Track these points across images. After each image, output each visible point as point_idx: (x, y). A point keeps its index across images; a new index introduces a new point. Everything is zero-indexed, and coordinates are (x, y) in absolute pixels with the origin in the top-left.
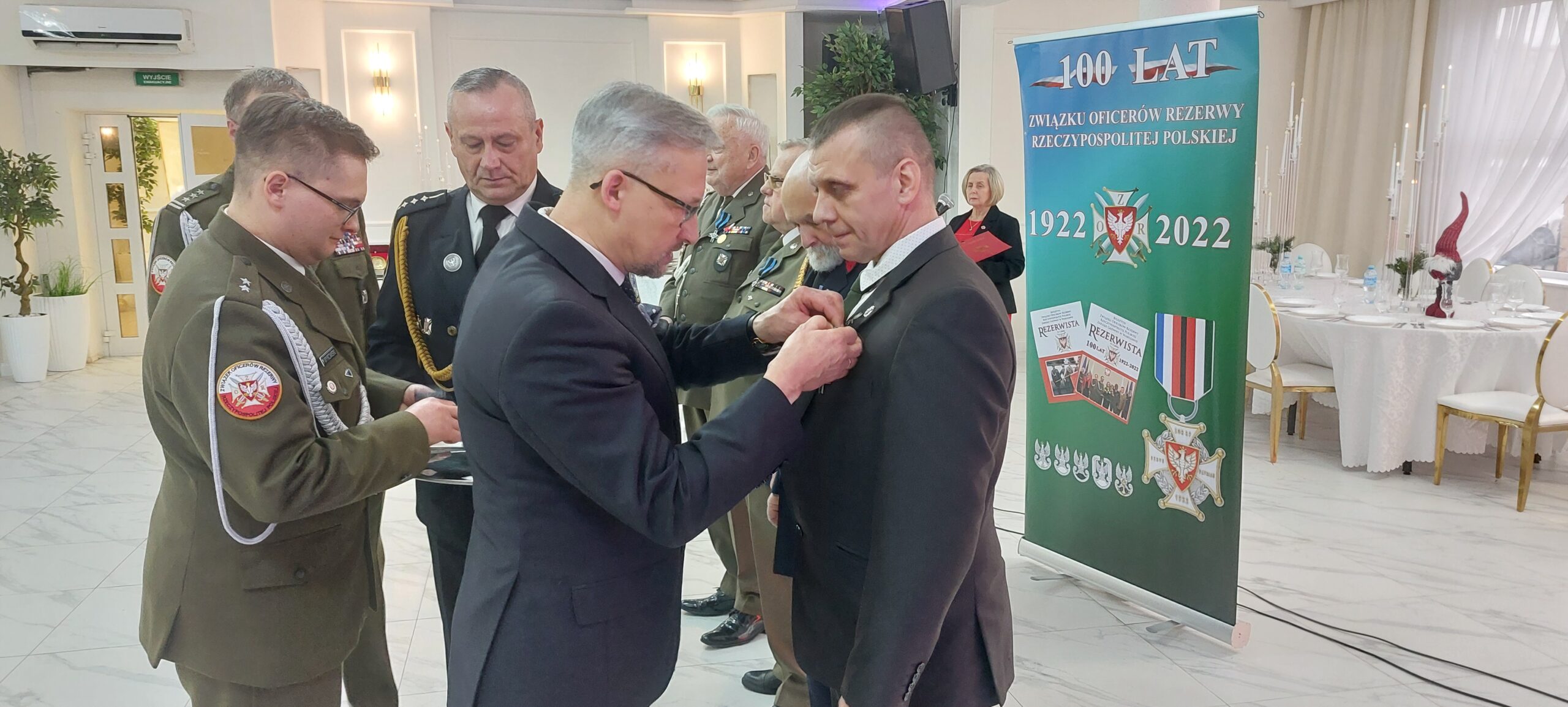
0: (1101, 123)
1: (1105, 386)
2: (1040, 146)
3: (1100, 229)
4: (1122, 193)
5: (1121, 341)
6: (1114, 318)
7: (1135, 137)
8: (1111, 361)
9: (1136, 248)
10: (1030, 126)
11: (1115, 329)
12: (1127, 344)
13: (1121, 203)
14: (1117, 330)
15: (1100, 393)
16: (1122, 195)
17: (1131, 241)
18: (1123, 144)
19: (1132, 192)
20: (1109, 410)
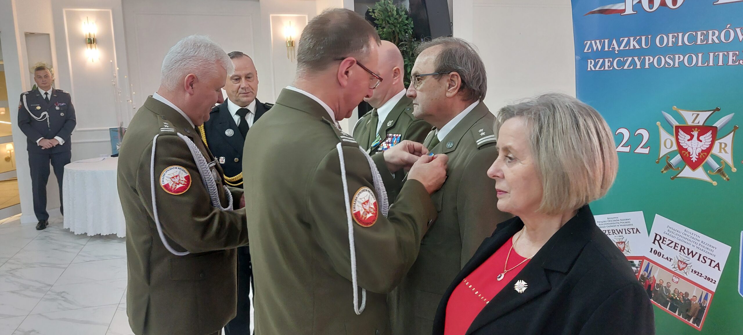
0: (670, 44)
1: (672, 292)
2: (597, 69)
3: (669, 145)
4: (698, 113)
5: (694, 254)
6: (685, 230)
7: (716, 58)
8: (680, 270)
9: (716, 166)
10: (585, 51)
11: (686, 241)
12: (701, 257)
13: (697, 121)
14: (689, 242)
15: (665, 297)
16: (698, 115)
17: (709, 159)
18: (700, 64)
19: (712, 112)
20: (677, 314)
